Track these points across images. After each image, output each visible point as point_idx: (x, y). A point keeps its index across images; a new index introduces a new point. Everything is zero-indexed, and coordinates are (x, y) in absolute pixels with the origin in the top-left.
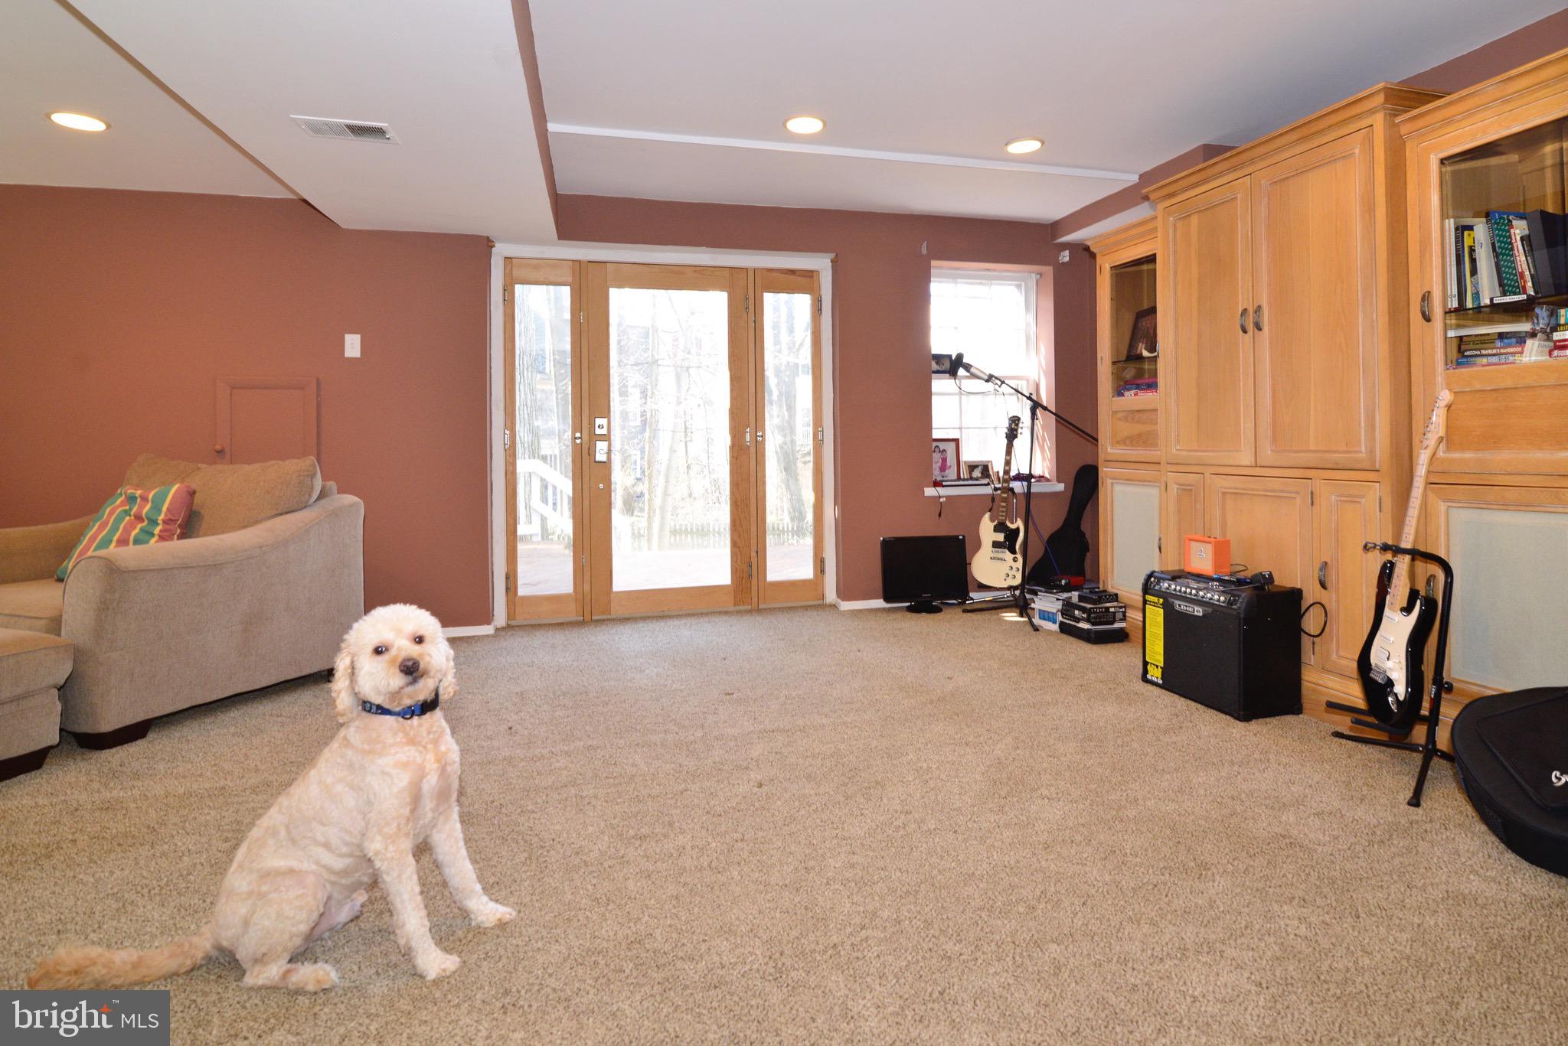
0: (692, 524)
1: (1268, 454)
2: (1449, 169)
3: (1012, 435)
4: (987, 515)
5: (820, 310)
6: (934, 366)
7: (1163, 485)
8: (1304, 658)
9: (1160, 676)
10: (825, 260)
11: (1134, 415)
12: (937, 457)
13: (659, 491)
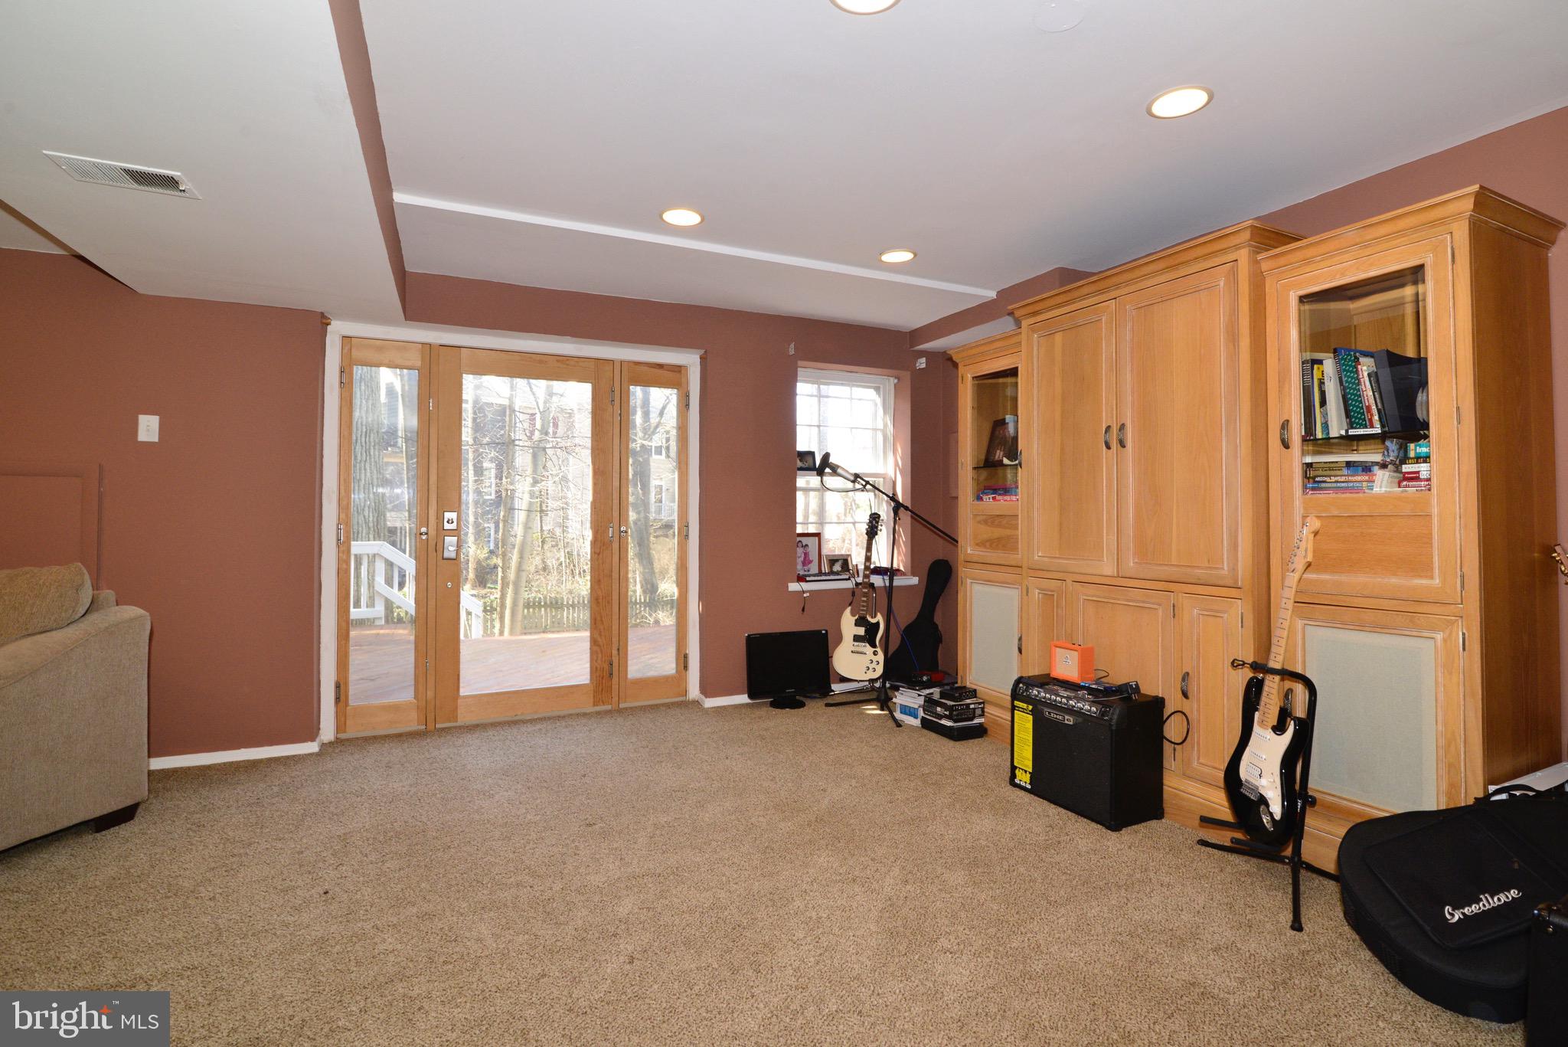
0: (545, 598)
1: (1131, 564)
2: (1307, 307)
3: (872, 532)
4: (849, 609)
5: (687, 405)
6: (799, 464)
7: (1024, 587)
8: (1166, 764)
9: (1028, 782)
10: (693, 356)
11: (993, 520)
12: (800, 551)
13: (514, 563)
